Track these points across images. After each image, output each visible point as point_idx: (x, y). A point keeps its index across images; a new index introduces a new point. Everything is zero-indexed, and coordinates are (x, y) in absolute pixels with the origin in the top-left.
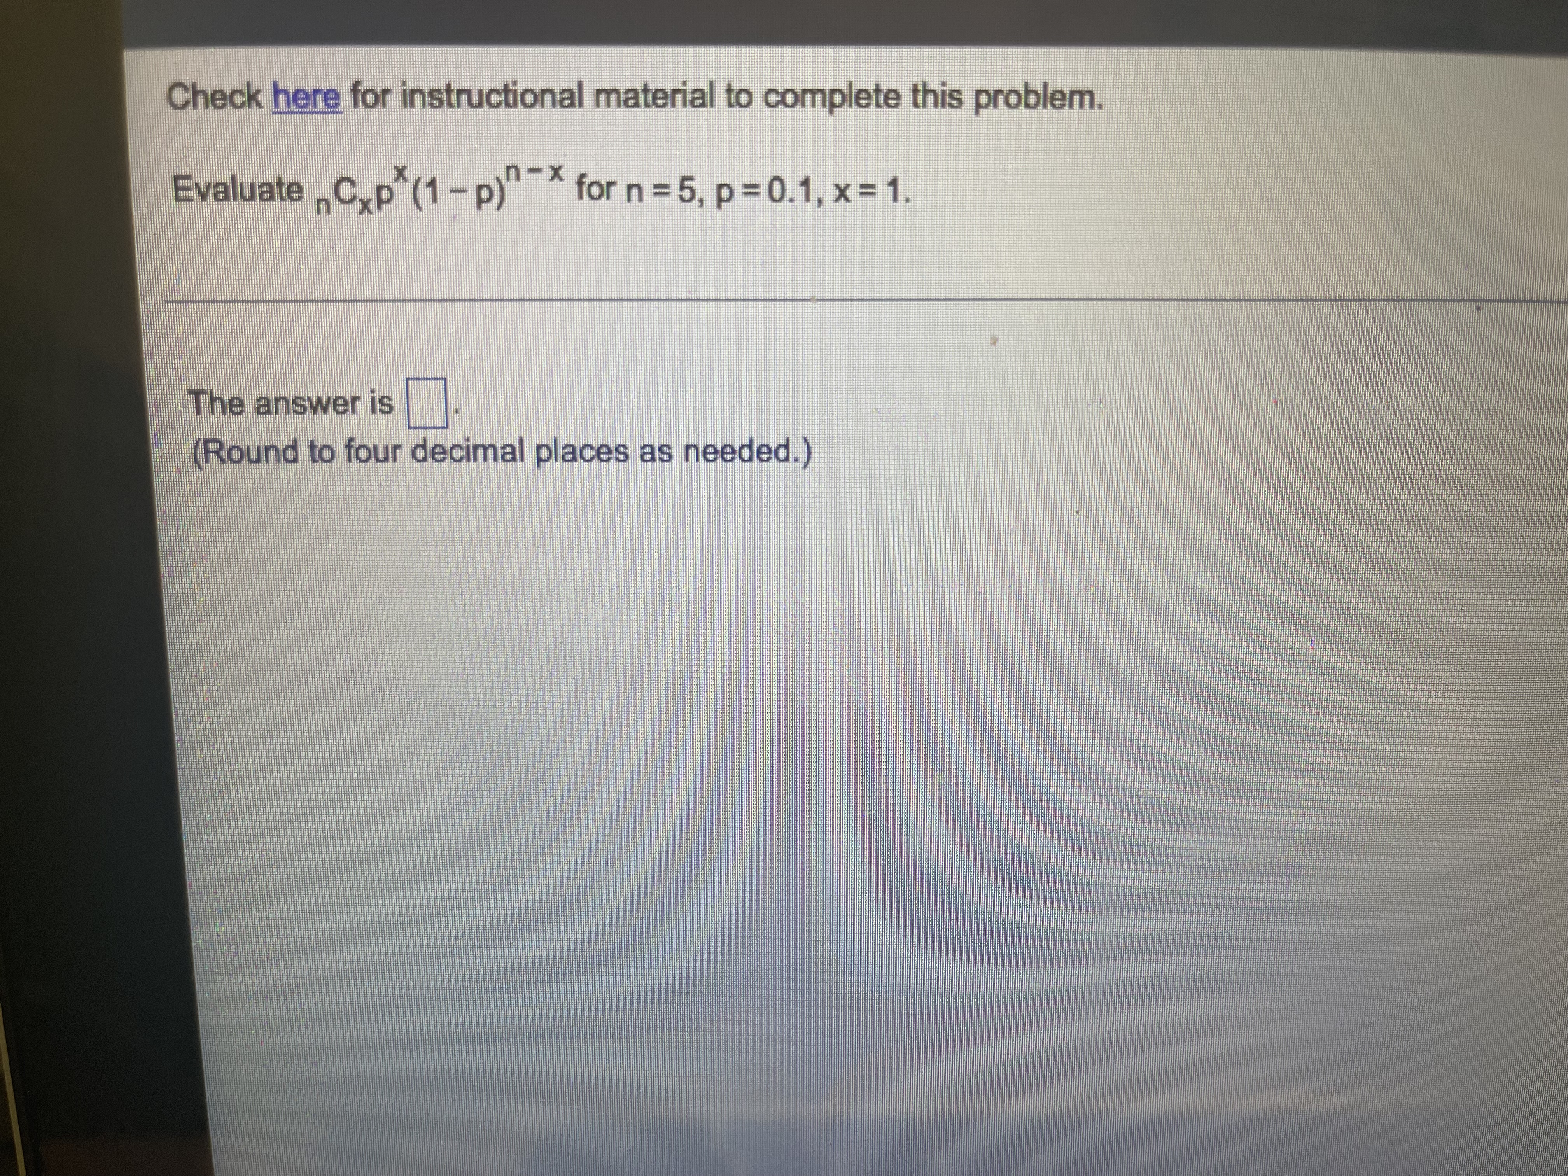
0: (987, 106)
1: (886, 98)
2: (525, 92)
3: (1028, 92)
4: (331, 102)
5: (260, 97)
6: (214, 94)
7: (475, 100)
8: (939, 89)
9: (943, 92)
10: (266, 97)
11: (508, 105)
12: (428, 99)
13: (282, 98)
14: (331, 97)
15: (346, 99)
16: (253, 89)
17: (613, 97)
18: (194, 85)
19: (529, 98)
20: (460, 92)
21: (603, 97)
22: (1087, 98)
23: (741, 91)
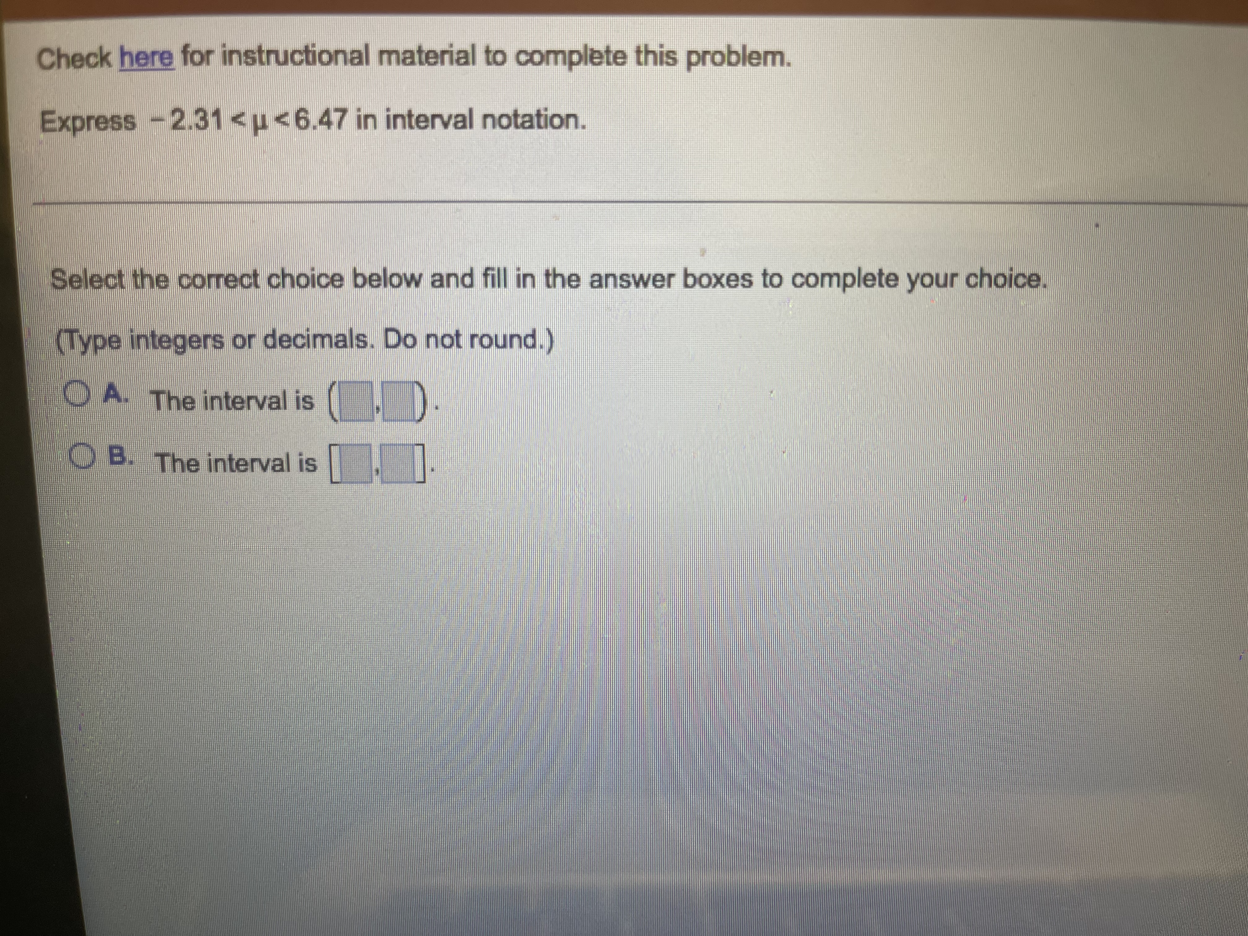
0: (696, 64)
1: (615, 57)
2: (322, 52)
3: (730, 52)
4: (167, 61)
5: (110, 58)
6: (73, 57)
7: (282, 58)
8: (658, 50)
9: (661, 53)
10: (115, 58)
11: (308, 63)
12: (243, 58)
13: (127, 59)
14: (165, 57)
15: (178, 58)
16: (105, 52)
17: (394, 57)
18: (59, 50)
19: (325, 57)
20: (269, 52)
21: (385, 57)
22: (778, 58)
23: (497, 52)
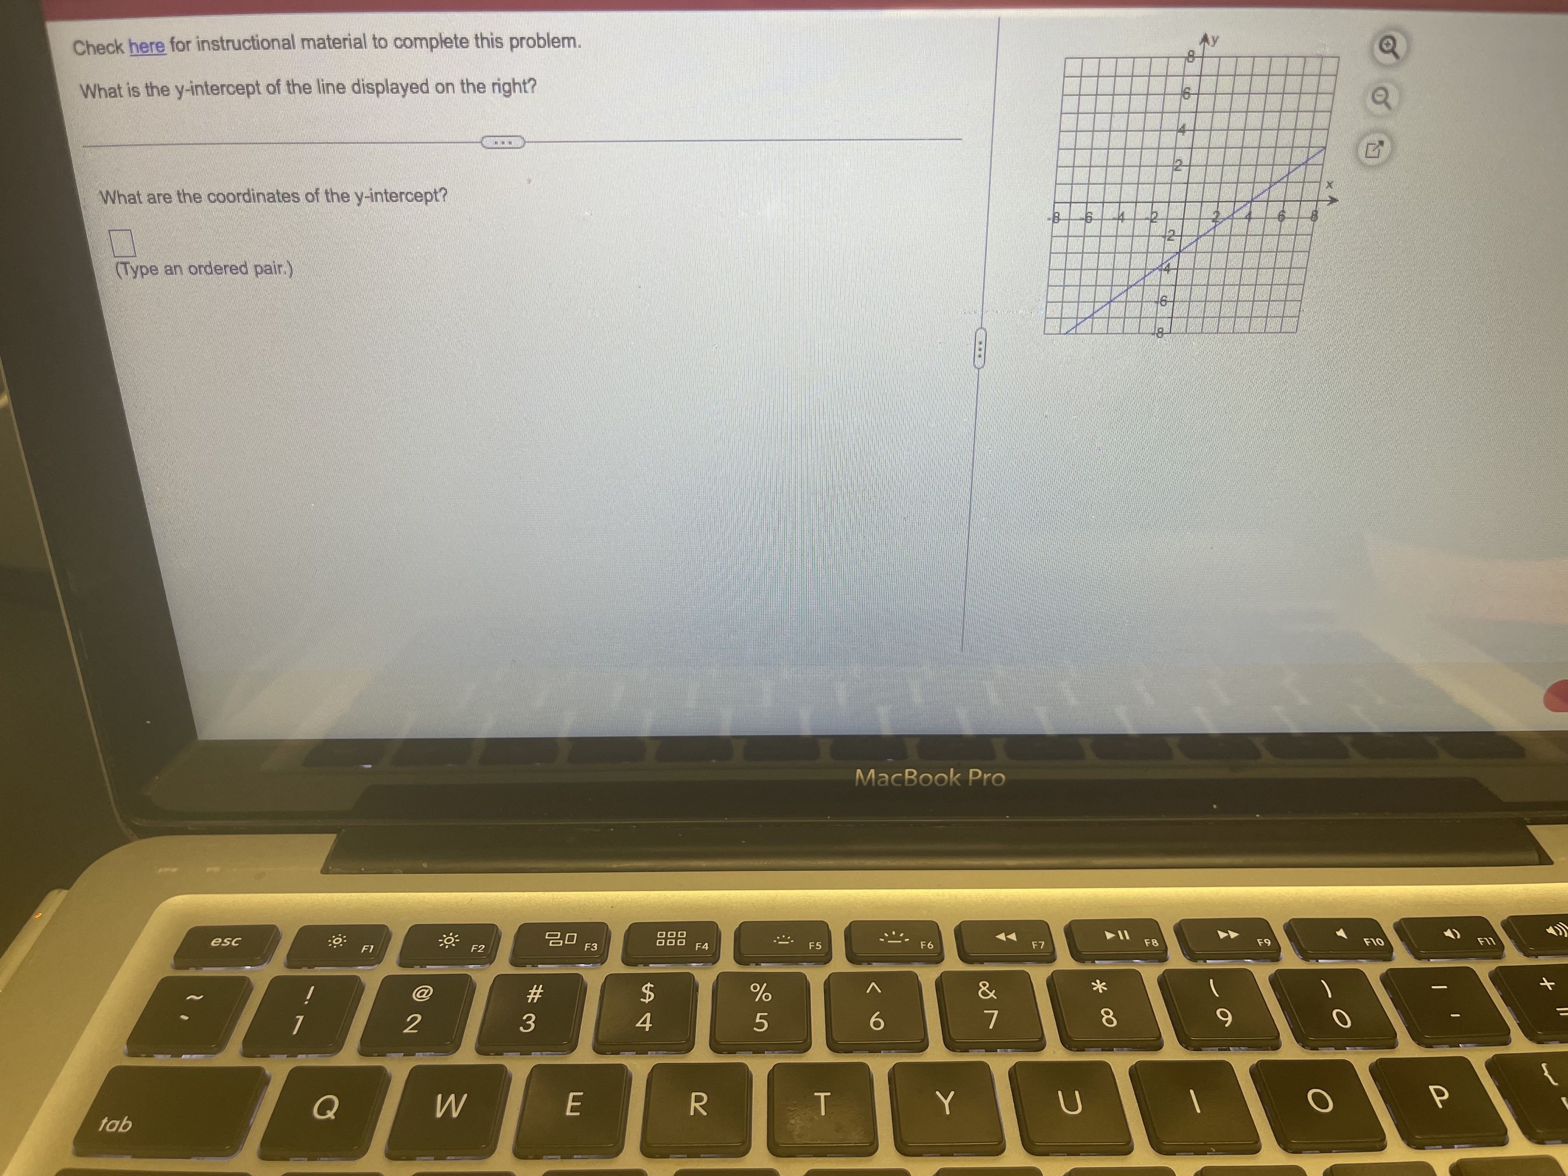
0: (516, 46)
1: (461, 43)
2: (263, 40)
3: (539, 38)
4: (161, 49)
5: (122, 47)
6: (98, 47)
7: (237, 46)
8: (490, 37)
9: (492, 39)
10: (125, 47)
11: (254, 48)
12: (211, 46)
13: (134, 47)
14: (159, 45)
15: (168, 46)
16: (118, 44)
17: (311, 43)
18: (87, 42)
19: (266, 44)
20: (228, 41)
21: (306, 43)
22: (572, 41)
23: (381, 39)
